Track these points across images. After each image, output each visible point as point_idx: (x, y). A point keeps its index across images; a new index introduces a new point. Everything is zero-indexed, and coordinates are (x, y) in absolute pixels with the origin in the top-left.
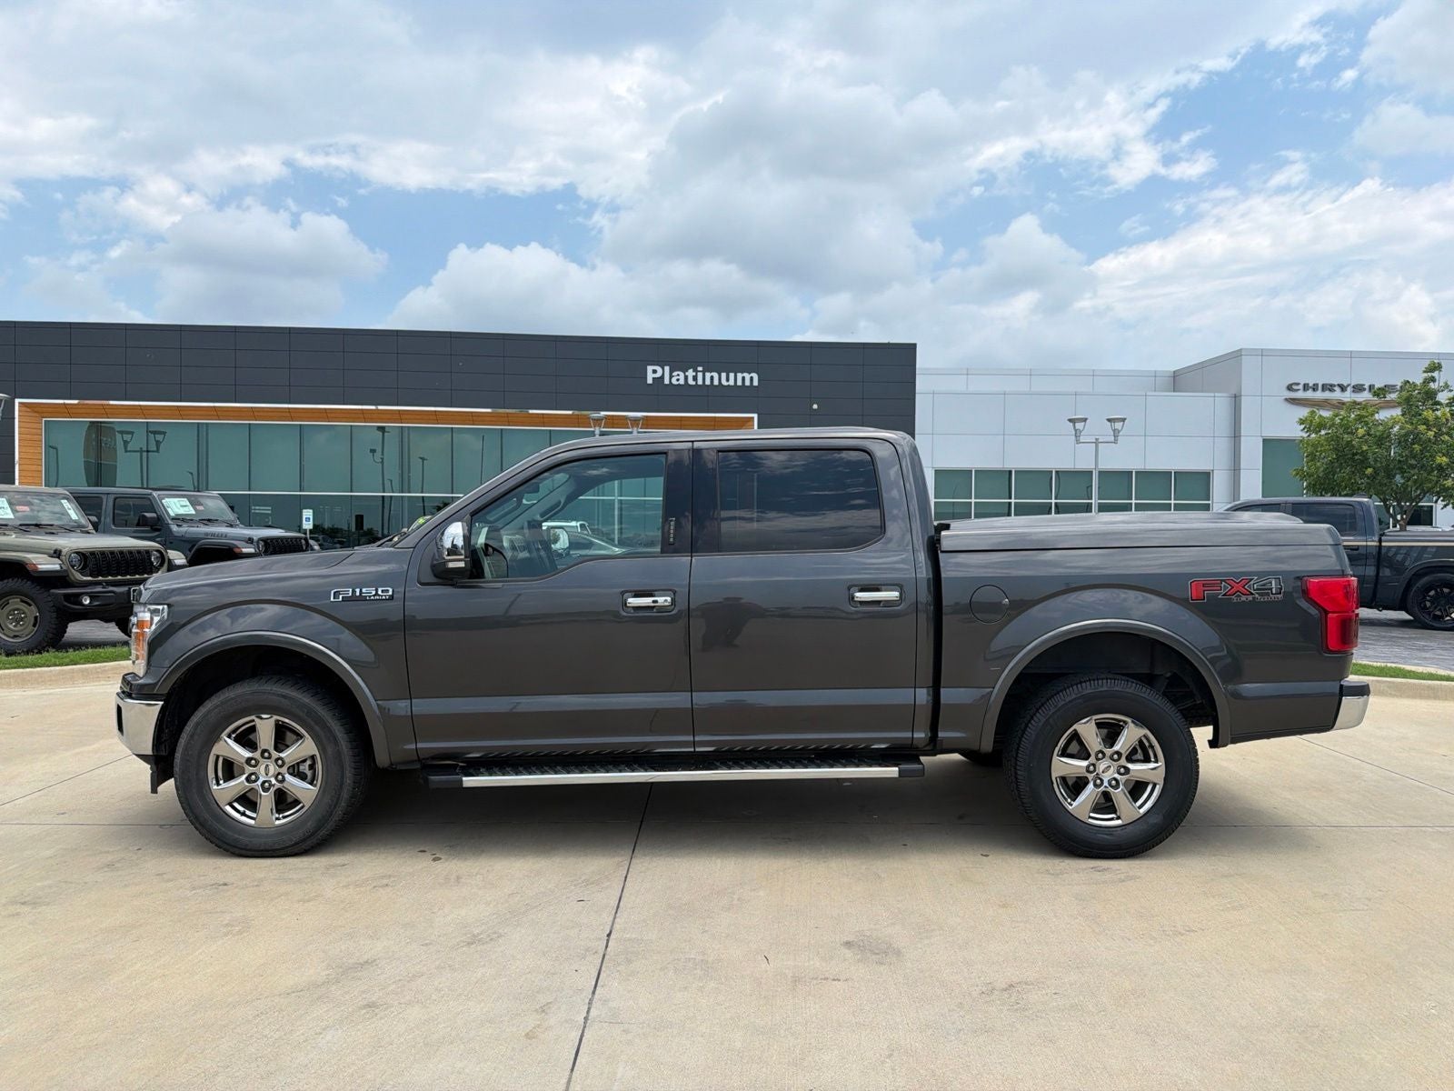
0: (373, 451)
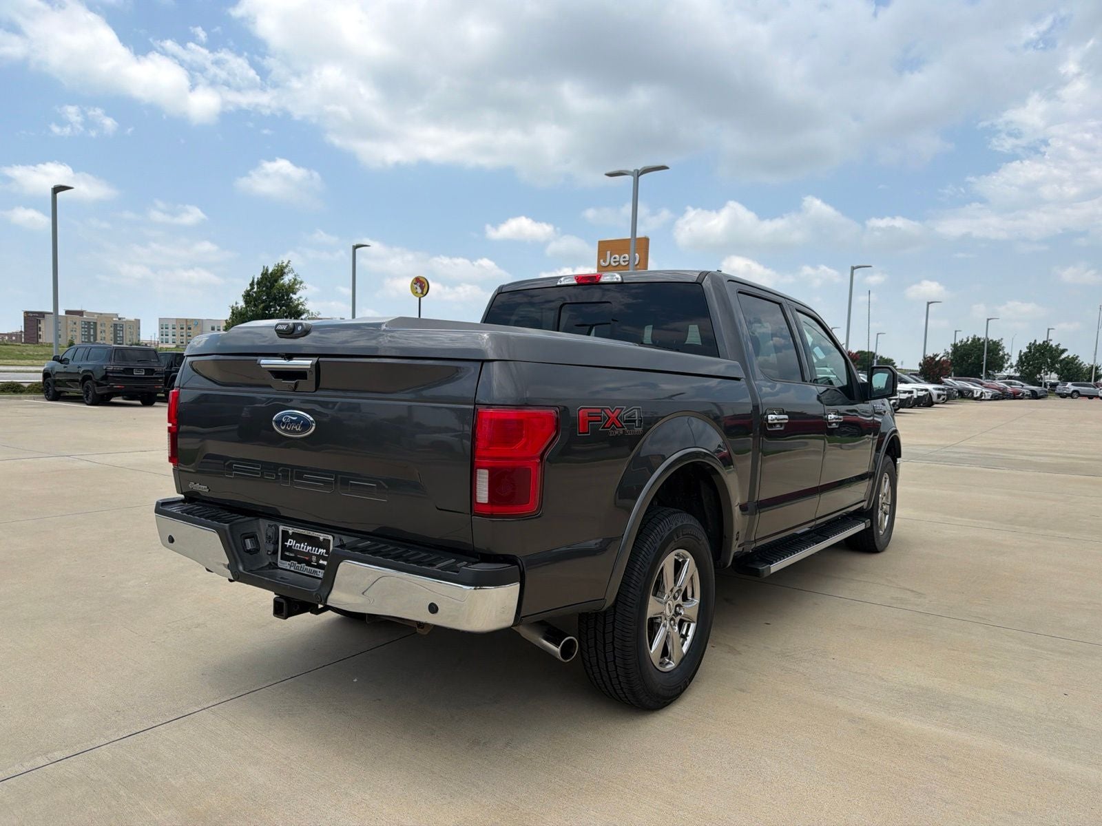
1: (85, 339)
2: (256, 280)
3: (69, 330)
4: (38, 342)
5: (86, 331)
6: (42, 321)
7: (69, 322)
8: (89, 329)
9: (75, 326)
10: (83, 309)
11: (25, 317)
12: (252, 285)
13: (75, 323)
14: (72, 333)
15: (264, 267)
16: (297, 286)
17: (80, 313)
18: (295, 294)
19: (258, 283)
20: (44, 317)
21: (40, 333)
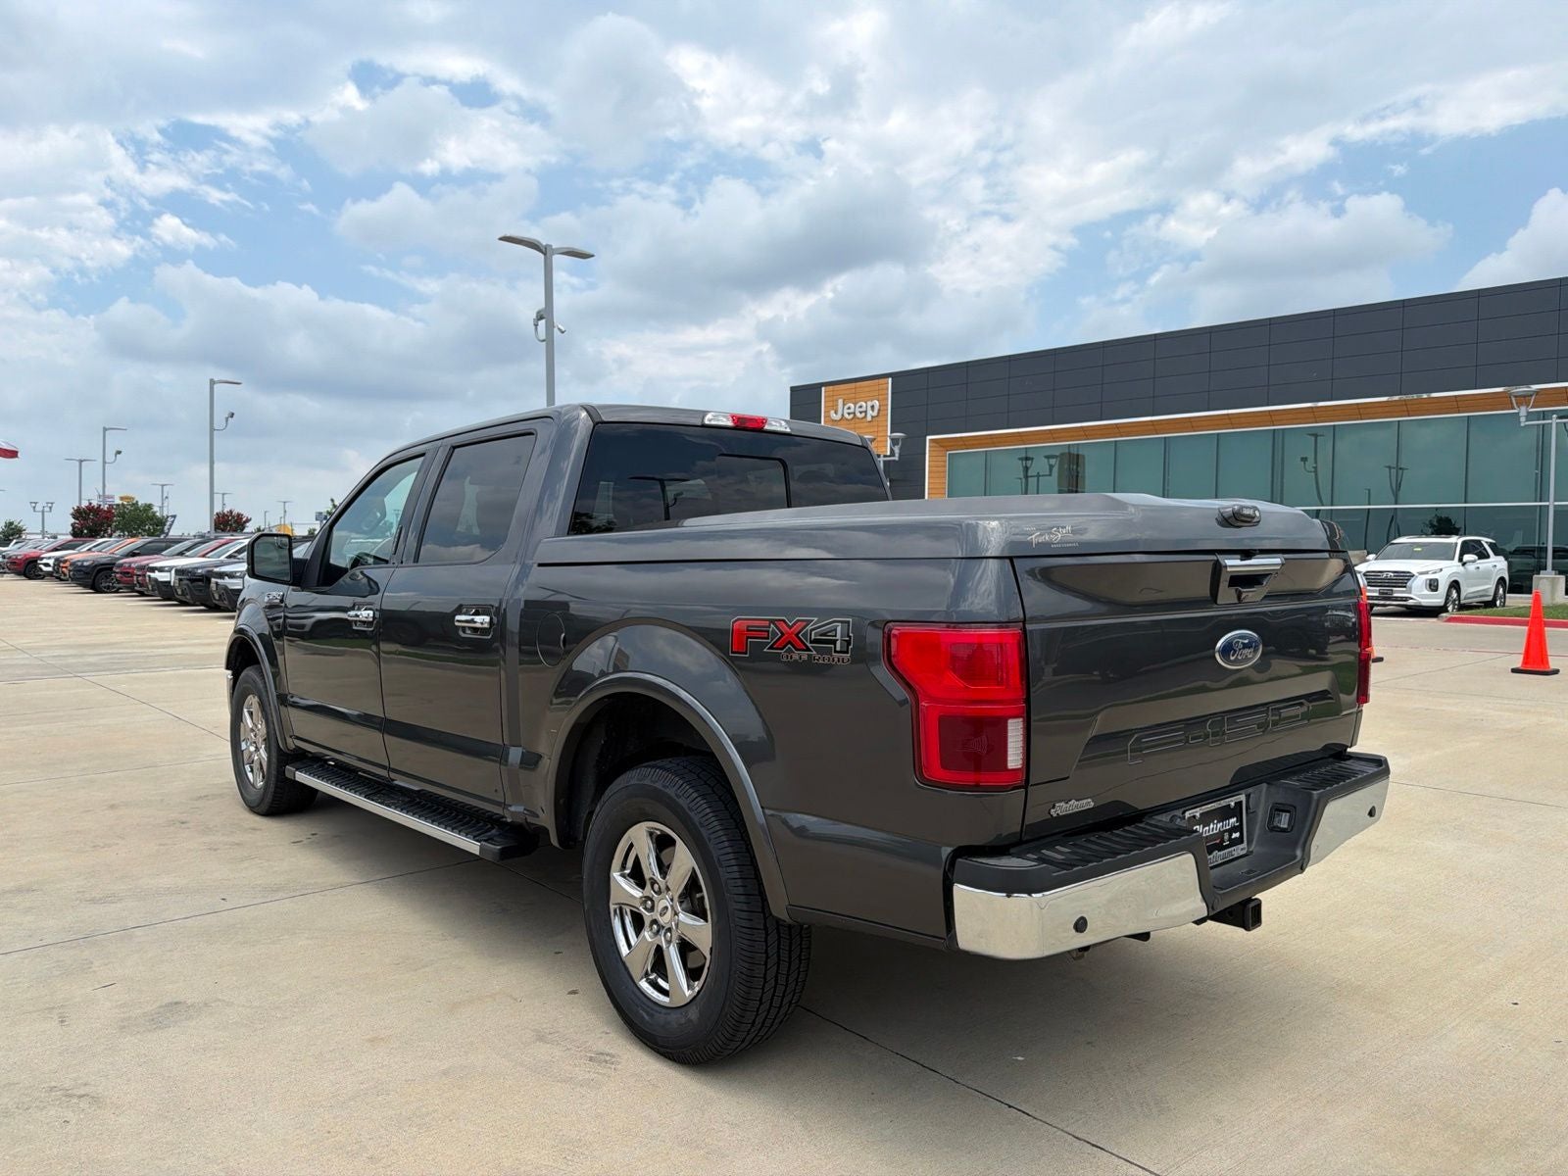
0: (1304, 459)
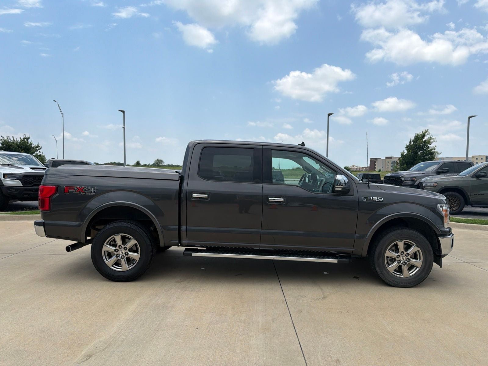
1: (392, 168)
2: (412, 140)
3: (386, 165)
4: (374, 170)
5: (393, 165)
6: (376, 162)
7: (386, 161)
8: (394, 164)
9: (389, 163)
10: (392, 156)
11: (370, 161)
12: (410, 142)
13: (389, 162)
14: (387, 166)
15: (416, 134)
16: (432, 141)
17: (391, 158)
18: (431, 144)
19: (413, 141)
20: (377, 160)
21: (375, 166)
